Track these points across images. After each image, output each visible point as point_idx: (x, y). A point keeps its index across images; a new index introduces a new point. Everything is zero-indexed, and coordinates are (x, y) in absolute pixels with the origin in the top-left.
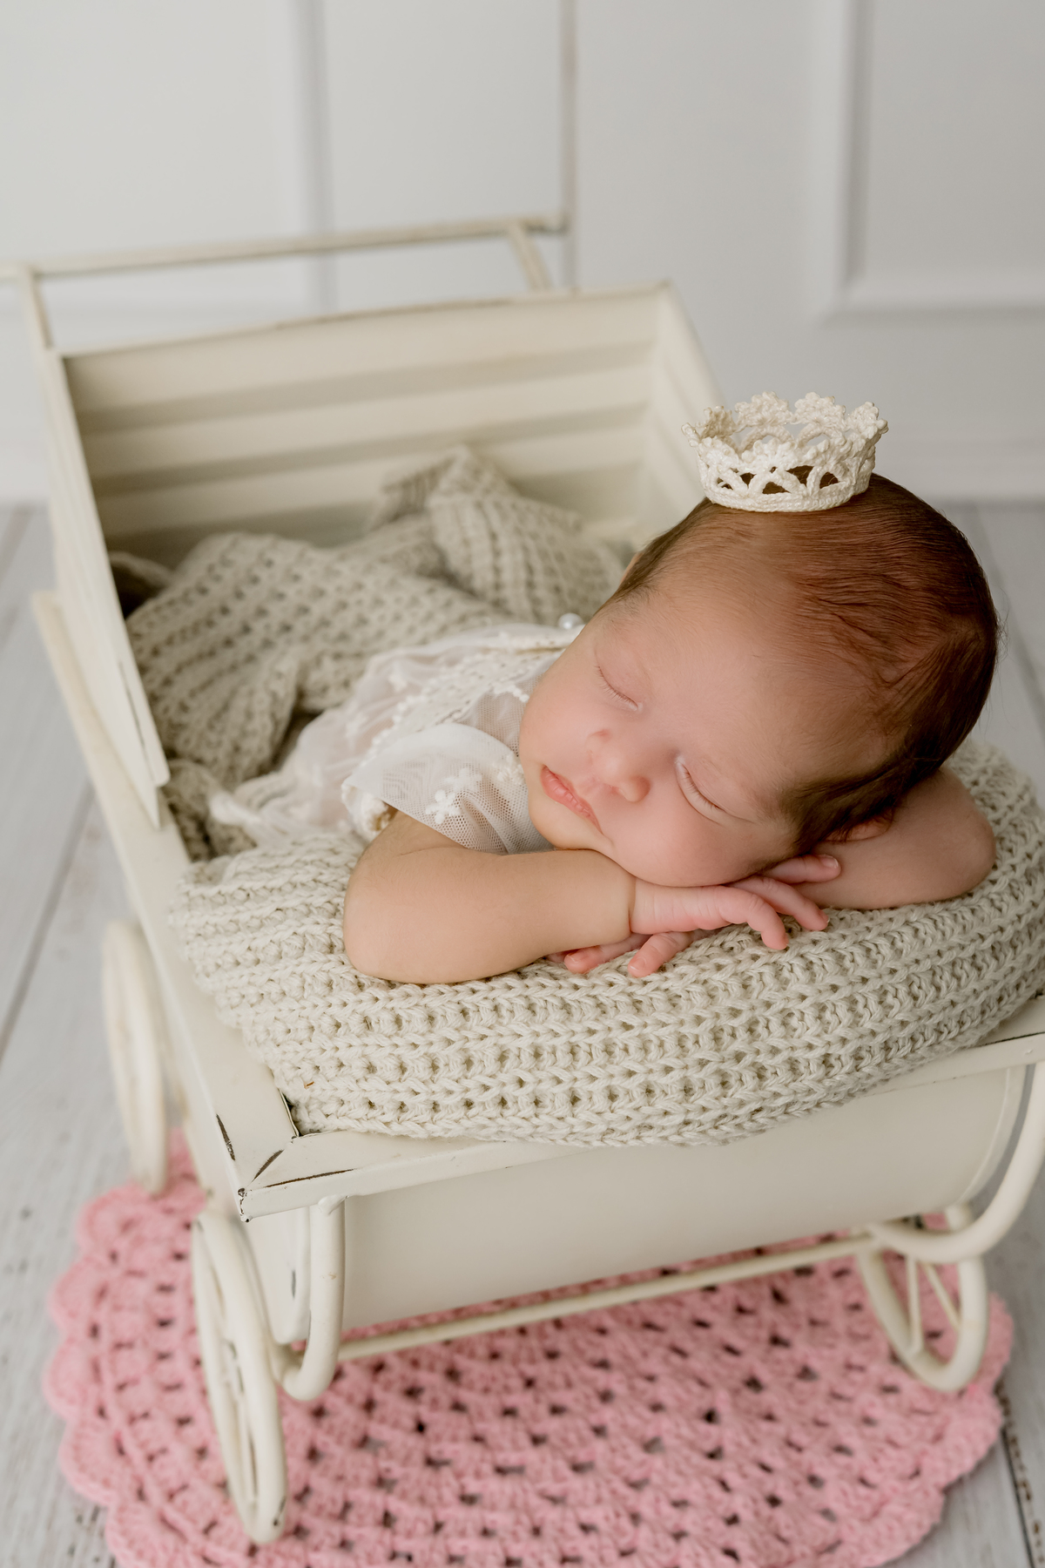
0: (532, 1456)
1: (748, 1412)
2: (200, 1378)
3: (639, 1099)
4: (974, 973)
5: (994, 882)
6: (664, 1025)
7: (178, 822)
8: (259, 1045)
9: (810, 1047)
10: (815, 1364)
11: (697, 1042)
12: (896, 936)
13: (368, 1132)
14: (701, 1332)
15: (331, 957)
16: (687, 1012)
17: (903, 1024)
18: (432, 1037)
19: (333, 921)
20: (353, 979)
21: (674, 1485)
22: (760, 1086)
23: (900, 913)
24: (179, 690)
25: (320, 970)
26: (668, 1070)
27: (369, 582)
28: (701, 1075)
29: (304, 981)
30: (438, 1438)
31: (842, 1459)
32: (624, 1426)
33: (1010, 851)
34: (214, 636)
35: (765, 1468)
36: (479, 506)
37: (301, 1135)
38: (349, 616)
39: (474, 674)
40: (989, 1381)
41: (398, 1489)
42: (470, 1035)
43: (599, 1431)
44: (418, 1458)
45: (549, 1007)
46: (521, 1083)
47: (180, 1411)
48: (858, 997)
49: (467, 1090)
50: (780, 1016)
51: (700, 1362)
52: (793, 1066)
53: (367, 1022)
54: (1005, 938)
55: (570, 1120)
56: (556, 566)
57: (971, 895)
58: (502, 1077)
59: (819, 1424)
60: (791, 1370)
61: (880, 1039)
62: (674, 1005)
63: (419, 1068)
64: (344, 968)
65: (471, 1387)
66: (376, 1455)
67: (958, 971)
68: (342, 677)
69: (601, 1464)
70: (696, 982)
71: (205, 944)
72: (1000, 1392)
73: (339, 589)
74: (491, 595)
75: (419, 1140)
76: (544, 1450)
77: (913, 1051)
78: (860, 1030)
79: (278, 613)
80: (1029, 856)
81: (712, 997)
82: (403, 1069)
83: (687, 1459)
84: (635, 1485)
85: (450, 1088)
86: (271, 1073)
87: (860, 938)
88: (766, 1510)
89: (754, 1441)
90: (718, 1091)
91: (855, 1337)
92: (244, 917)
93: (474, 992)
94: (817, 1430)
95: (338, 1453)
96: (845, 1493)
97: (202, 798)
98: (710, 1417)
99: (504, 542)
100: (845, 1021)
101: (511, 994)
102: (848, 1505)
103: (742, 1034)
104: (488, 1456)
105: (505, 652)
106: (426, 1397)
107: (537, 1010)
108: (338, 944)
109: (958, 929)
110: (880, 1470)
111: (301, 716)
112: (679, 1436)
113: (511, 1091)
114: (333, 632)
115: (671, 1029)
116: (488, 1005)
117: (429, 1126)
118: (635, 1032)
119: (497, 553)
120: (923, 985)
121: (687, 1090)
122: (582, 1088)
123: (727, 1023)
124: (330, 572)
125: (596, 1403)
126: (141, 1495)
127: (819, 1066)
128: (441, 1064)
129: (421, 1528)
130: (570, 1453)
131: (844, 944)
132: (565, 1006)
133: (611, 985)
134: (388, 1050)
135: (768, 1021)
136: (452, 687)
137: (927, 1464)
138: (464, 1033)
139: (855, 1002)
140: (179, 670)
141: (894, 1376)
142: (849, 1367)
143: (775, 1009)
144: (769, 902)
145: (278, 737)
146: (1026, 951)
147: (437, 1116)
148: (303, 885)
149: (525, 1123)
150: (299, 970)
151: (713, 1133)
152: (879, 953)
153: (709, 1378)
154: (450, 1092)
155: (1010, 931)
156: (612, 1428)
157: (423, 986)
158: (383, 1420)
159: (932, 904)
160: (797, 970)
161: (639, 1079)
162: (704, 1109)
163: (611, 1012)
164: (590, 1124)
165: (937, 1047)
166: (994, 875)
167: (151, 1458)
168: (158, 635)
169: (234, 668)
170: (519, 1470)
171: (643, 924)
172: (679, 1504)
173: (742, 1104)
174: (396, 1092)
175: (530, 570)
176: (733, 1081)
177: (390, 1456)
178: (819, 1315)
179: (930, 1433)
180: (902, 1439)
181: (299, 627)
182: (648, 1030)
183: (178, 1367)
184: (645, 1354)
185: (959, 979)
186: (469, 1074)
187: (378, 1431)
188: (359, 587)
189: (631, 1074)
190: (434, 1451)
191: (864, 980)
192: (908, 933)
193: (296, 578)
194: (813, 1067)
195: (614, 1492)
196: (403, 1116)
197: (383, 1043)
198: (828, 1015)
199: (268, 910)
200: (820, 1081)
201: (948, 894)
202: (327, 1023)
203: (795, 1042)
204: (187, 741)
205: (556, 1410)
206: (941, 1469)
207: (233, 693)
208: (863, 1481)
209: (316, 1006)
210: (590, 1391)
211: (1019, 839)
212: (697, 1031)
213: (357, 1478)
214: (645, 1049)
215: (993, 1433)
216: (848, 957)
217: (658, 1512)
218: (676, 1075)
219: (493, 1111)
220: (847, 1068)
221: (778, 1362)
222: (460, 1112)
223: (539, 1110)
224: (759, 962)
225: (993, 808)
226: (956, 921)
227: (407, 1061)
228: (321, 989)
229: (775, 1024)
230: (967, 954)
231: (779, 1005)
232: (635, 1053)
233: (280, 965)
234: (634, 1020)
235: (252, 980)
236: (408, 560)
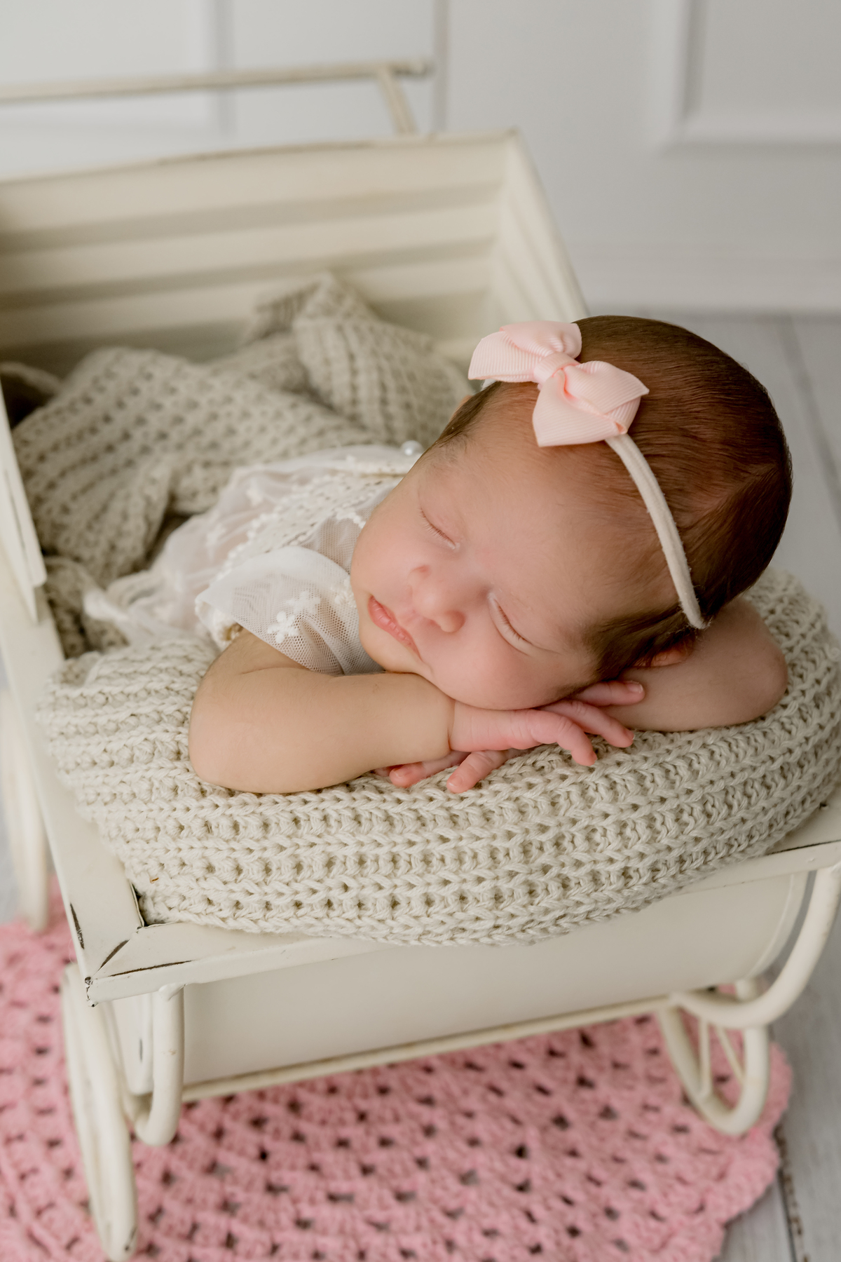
0: (360, 1185)
1: (554, 1148)
2: (69, 1104)
3: (454, 906)
4: (764, 792)
5: (785, 707)
6: (478, 839)
7: (55, 615)
8: (111, 839)
9: (611, 861)
10: (616, 1104)
11: (508, 854)
12: (694, 758)
13: (206, 926)
14: (516, 1073)
15: (178, 764)
16: (499, 827)
17: (697, 840)
18: (266, 843)
19: (181, 729)
20: (194, 785)
21: (486, 1216)
22: (564, 895)
23: (699, 737)
24: (61, 495)
25: (167, 776)
26: (480, 880)
27: (238, 396)
28: (511, 885)
29: (152, 785)
30: (278, 1166)
31: (635, 1194)
32: (444, 1159)
33: (801, 676)
34: (95, 441)
35: (567, 1201)
36: (340, 329)
37: (146, 925)
38: (220, 426)
39: (322, 495)
40: (768, 1126)
41: (240, 1213)
42: (300, 842)
43: (422, 1163)
44: (259, 1185)
45: (374, 819)
46: (346, 888)
47: (50, 1133)
48: (657, 816)
49: (297, 893)
50: (585, 832)
51: (514, 1101)
52: (595, 878)
53: (207, 826)
54: (793, 759)
55: (389, 922)
56: (408, 384)
57: (763, 718)
58: (329, 882)
59: (617, 1160)
60: (594, 1109)
61: (675, 854)
62: (488, 820)
63: (253, 870)
64: (189, 775)
65: (309, 1119)
66: (222, 1180)
67: (749, 790)
68: (211, 484)
69: (422, 1194)
70: (509, 799)
71: (66, 743)
72: (779, 1138)
73: (211, 402)
74: (348, 410)
75: (252, 934)
76: (372, 1180)
77: (705, 863)
78: (657, 846)
79: (155, 422)
80: (818, 682)
81: (522, 813)
82: (239, 870)
83: (498, 1192)
84: (452, 1215)
85: (281, 890)
86: (122, 865)
87: (661, 760)
88: (566, 1239)
89: (559, 1175)
90: (525, 899)
91: (653, 1080)
92: (102, 720)
93: (306, 802)
94: (614, 1166)
95: (189, 1177)
96: (637, 1225)
97: (78, 594)
98: (521, 1152)
99: (361, 363)
100: (644, 838)
101: (339, 806)
102: (640, 1237)
103: (549, 848)
104: (322, 1184)
105: (350, 474)
106: (269, 1127)
107: (363, 821)
108: (184, 752)
109: (751, 751)
110: (669, 1205)
111: (173, 518)
112: (492, 1170)
113: (336, 895)
114: (205, 440)
115: (484, 842)
116: (317, 815)
117: (262, 923)
118: (451, 845)
119: (354, 372)
120: (717, 804)
121: (498, 898)
122: (401, 894)
123: (536, 838)
124: (203, 387)
125: (420, 1137)
126: (12, 1211)
127: (619, 878)
128: (274, 868)
129: (259, 1250)
130: (394, 1183)
131: (645, 766)
132: (388, 819)
133: (431, 799)
134: (226, 853)
135: (573, 836)
136: (301, 507)
137: (711, 1200)
138: (296, 840)
139: (654, 819)
140: (63, 474)
141: (685, 1118)
142: (646, 1107)
143: (580, 825)
144: (576, 723)
145: (151, 538)
146: (812, 771)
147: (269, 914)
148: (157, 692)
149: (348, 924)
150: (148, 774)
151: (520, 936)
152: (677, 774)
153: (521, 1116)
154: (281, 894)
155: (798, 752)
156: (434, 1161)
157: (260, 795)
158: (230, 1148)
159: (728, 728)
160: (602, 790)
161: (453, 888)
162: (513, 916)
163: (430, 825)
164: (407, 927)
165: (728, 859)
166: (786, 700)
167: (23, 1177)
168: (44, 443)
169: (114, 472)
170: (349, 1198)
171: (461, 744)
172: (490, 1233)
173: (547, 911)
174: (232, 891)
175: (383, 387)
176: (539, 890)
177: (236, 1182)
178: (621, 1058)
179: (715, 1171)
180: (690, 1176)
181: (175, 436)
182: (463, 843)
183: (50, 1093)
184: (466, 1092)
185: (749, 797)
186: (299, 878)
187: (228, 1158)
188: (229, 400)
189: (446, 882)
190: (274, 1177)
191: (663, 800)
192: (704, 754)
193: (173, 391)
194: (613, 879)
195: (432, 1221)
196: (239, 913)
197: (221, 847)
198: (628, 832)
199: (123, 715)
200: (619, 891)
201: (743, 720)
202: (171, 826)
203: (598, 856)
204: (67, 541)
205: (385, 1142)
206: (724, 1205)
207: (112, 496)
208: (654, 1215)
209: (162, 809)
210: (414, 1125)
211: (810, 666)
212: (507, 844)
213: (204, 1201)
214: (460, 860)
215: (770, 1174)
216: (649, 778)
217: (470, 1240)
218: (487, 885)
219: (320, 912)
220: (644, 880)
221: (583, 1102)
222: (290, 912)
223: (362, 912)
224: (567, 782)
225: (787, 635)
226: (749, 743)
227: (243, 864)
228: (167, 794)
229: (579, 839)
230: (758, 775)
231: (584, 822)
232: (451, 864)
233: (131, 769)
234: (450, 834)
235: (106, 780)
236: (275, 376)
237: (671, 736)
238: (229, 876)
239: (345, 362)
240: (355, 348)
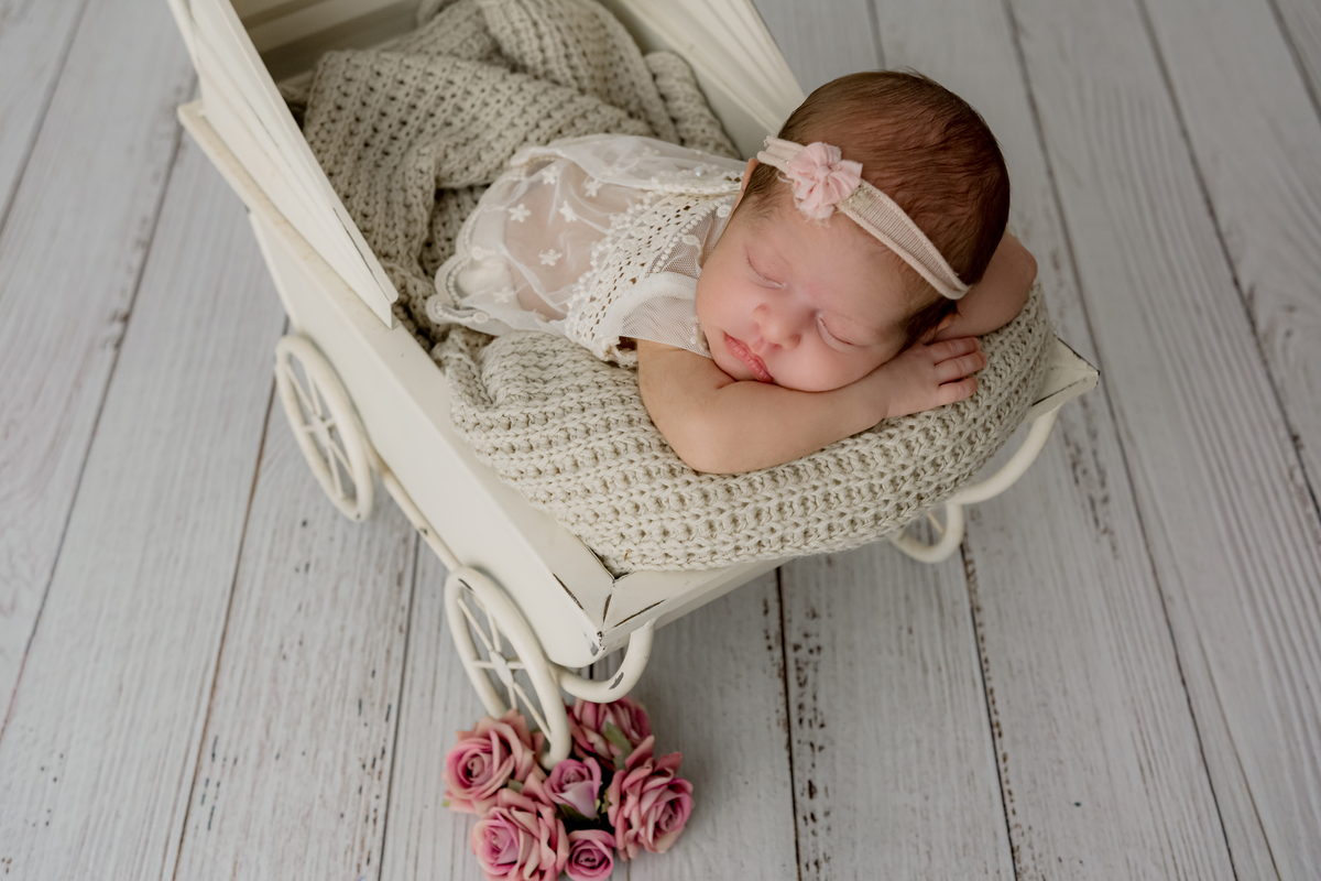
11: (882, 488)
16: (873, 469)
18: (708, 509)
26: (864, 509)
28: (885, 509)
37: (617, 577)
42: (736, 504)
46: (772, 530)
49: (737, 541)
53: (660, 502)
55: (804, 547)
58: (760, 529)
62: (864, 463)
63: (701, 530)
70: (877, 446)
75: (704, 571)
81: (887, 456)
82: (690, 532)
85: (724, 541)
90: (894, 515)
103: (910, 479)
113: (765, 537)
115: (864, 482)
117: (710, 564)
118: (842, 486)
121: (877, 518)
122: (811, 527)
123: (899, 473)
128: (717, 526)
134: (678, 521)
135: (925, 467)
138: (732, 503)
143: (927, 459)
147: (715, 558)
154: (724, 543)
160: (938, 429)
161: (847, 517)
174: (687, 547)
176: (904, 507)
182: (850, 484)
186: (737, 530)
189: (842, 514)
196: (692, 559)
197: (674, 517)
202: (630, 507)
203: (940, 475)
209: (620, 496)
212: (881, 481)
214: (850, 496)
218: (870, 512)
219: (756, 549)
227: (692, 526)
229: (928, 467)
231: (930, 456)
232: (844, 501)
236: (470, 46)
238: (683, 537)
239: (532, 31)
240: (535, 16)
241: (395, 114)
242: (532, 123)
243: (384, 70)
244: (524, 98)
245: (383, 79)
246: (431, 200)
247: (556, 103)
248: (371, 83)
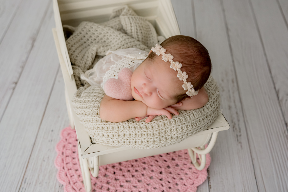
0: (132, 179)
1: (167, 172)
2: (79, 163)
3: (146, 143)
4: (203, 121)
5: (208, 104)
6: (151, 131)
7: (75, 78)
8: (86, 128)
9: (175, 135)
10: (179, 163)
11: (156, 134)
12: (190, 115)
13: (103, 145)
14: (161, 158)
15: (97, 116)
16: (155, 129)
17: (190, 131)
18: (113, 131)
19: (98, 109)
20: (100, 120)
21: (154, 185)
22: (166, 141)
23: (191, 111)
24: (76, 54)
25: (95, 118)
26: (151, 138)
28: (156, 139)
29: (93, 119)
30: (117, 175)
31: (181, 181)
32: (147, 174)
33: (211, 98)
34: (82, 41)
35: (169, 182)
36: (129, 18)
37: (92, 144)
38: (106, 38)
40: (206, 168)
41: (110, 184)
43: (143, 175)
44: (114, 179)
45: (132, 128)
46: (127, 139)
47: (76, 168)
48: (183, 127)
49: (119, 140)
50: (170, 130)
51: (160, 163)
52: (172, 138)
53: (103, 128)
54: (208, 114)
55: (135, 145)
56: (142, 29)
57: (204, 107)
58: (124, 138)
59: (179, 174)
60: (175, 164)
61: (186, 133)
62: (153, 128)
63: (111, 136)
64: (99, 118)
65: (123, 166)
66: (107, 178)
67: (200, 121)
68: (104, 50)
69: (143, 181)
70: (157, 124)
71: (77, 109)
72: (208, 171)
73: (104, 33)
74: (130, 34)
75: (111, 146)
76: (134, 178)
77: (192, 134)
78: (183, 132)
80: (214, 99)
81: (159, 126)
82: (108, 136)
83: (157, 180)
84: (148, 185)
86: (88, 133)
87: (184, 116)
88: (168, 189)
89: (168, 177)
90: (159, 142)
91: (186, 159)
92: (84, 106)
93: (120, 124)
94: (178, 175)
95: (101, 177)
96: (181, 187)
97: (79, 74)
98: (161, 173)
99: (133, 25)
100: (181, 131)
101: (126, 125)
102: (182, 189)
103: (164, 133)
104: (125, 179)
106: (115, 168)
107: (130, 128)
108: (99, 113)
109: (201, 114)
110: (187, 183)
111: (97, 57)
112: (156, 176)
113: (126, 141)
114: (103, 41)
115: (152, 132)
116: (122, 127)
117: (113, 145)
118: (146, 132)
119: (131, 27)
120: (194, 124)
121: (154, 141)
122: (137, 141)
123: (161, 131)
124: (103, 30)
125: (143, 170)
126: (69, 183)
127: (176, 137)
128: (114, 136)
129: (113, 191)
130: (138, 179)
131: (181, 117)
132: (135, 127)
133: (143, 124)
134: (106, 133)
135: (168, 130)
137: (195, 182)
138: (118, 131)
139: (182, 127)
140: (76, 49)
141: (191, 166)
142: (184, 164)
143: (169, 129)
144: (169, 112)
145: (93, 61)
146: (212, 116)
147: (114, 143)
148: (94, 100)
149: (128, 146)
150: (92, 117)
151: (158, 147)
152: (187, 119)
153: (161, 166)
154: (116, 140)
155: (209, 113)
156: (145, 174)
157: (112, 122)
158: (108, 172)
159: (197, 109)
160: (173, 122)
162: (157, 144)
163: (142, 129)
164: (138, 146)
165: (196, 133)
166: (208, 103)
167: (71, 177)
168: (72, 43)
169: (86, 47)
170: (130, 181)
171: (148, 114)
172: (155, 188)
173: (163, 144)
174: (107, 139)
175: (137, 30)
176: (162, 140)
177: (109, 178)
178: (180, 155)
179: (196, 177)
180: (191, 178)
181: (97, 40)
182: (148, 132)
183: (76, 161)
184: (151, 161)
185: (200, 122)
186: (119, 138)
187: (108, 174)
188: (107, 33)
189: (145, 139)
190: (116, 177)
191: (184, 124)
192: (192, 115)
193: (97, 31)
194: (175, 138)
195: (144, 186)
196: (108, 143)
197: (105, 132)
198: (178, 130)
199: (88, 105)
200: (176, 140)
202: (96, 127)
203: (172, 134)
204: (77, 63)
205: (136, 171)
206: (197, 183)
207: (85, 53)
208: (184, 185)
209: (94, 124)
210: (142, 168)
211: (213, 96)
213: (104, 182)
214: (148, 135)
215: (206, 178)
216: (182, 120)
217: (151, 190)
219: (123, 143)
220: (181, 138)
221: (173, 163)
222: (117, 143)
223: (130, 143)
224: (167, 121)
225: (209, 90)
226: (200, 112)
227: (109, 135)
228: (96, 121)
229: (169, 131)
230: (202, 118)
231: (170, 128)
232: (146, 136)
233: (89, 116)
234: (146, 130)
235: (85, 118)
236: (116, 26)
237: (186, 111)
238: (107, 137)
239: (130, 25)
240: (131, 22)
241: (93, 37)
242: (122, 44)
243: (94, 27)
244: (122, 39)
245: (93, 29)
246: (94, 57)
247: (129, 41)
248: (90, 29)
